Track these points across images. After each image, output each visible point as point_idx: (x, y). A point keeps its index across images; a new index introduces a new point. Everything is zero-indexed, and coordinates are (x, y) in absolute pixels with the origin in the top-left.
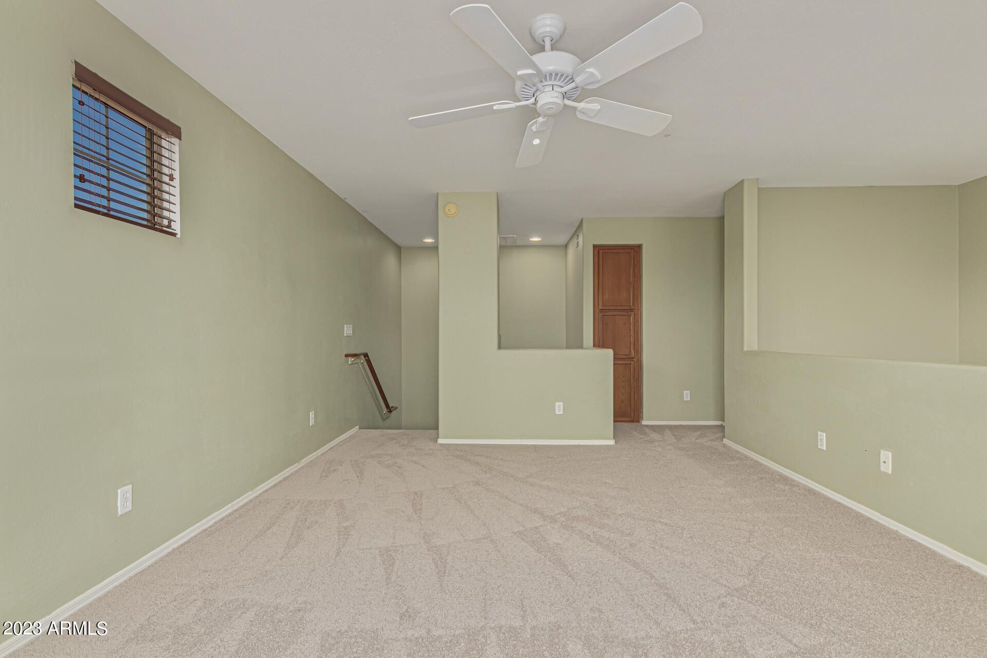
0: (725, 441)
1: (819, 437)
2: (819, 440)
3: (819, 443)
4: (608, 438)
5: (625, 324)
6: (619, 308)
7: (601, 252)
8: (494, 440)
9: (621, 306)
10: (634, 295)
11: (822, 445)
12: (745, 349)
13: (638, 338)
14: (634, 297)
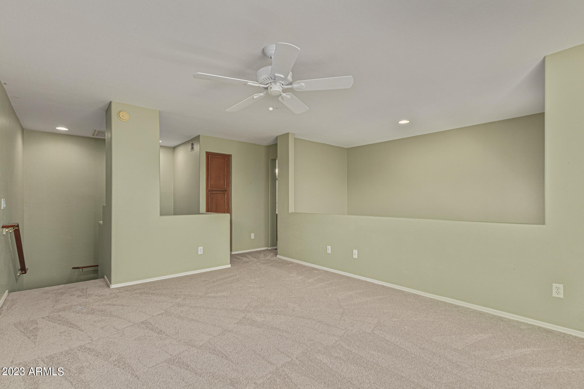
0: (278, 256)
1: (328, 248)
2: (328, 250)
3: (328, 251)
4: (227, 264)
5: (222, 198)
6: (220, 189)
7: (210, 156)
8: (161, 277)
9: (220, 188)
10: (227, 182)
11: (329, 251)
12: (290, 212)
13: (229, 207)
14: (227, 183)
